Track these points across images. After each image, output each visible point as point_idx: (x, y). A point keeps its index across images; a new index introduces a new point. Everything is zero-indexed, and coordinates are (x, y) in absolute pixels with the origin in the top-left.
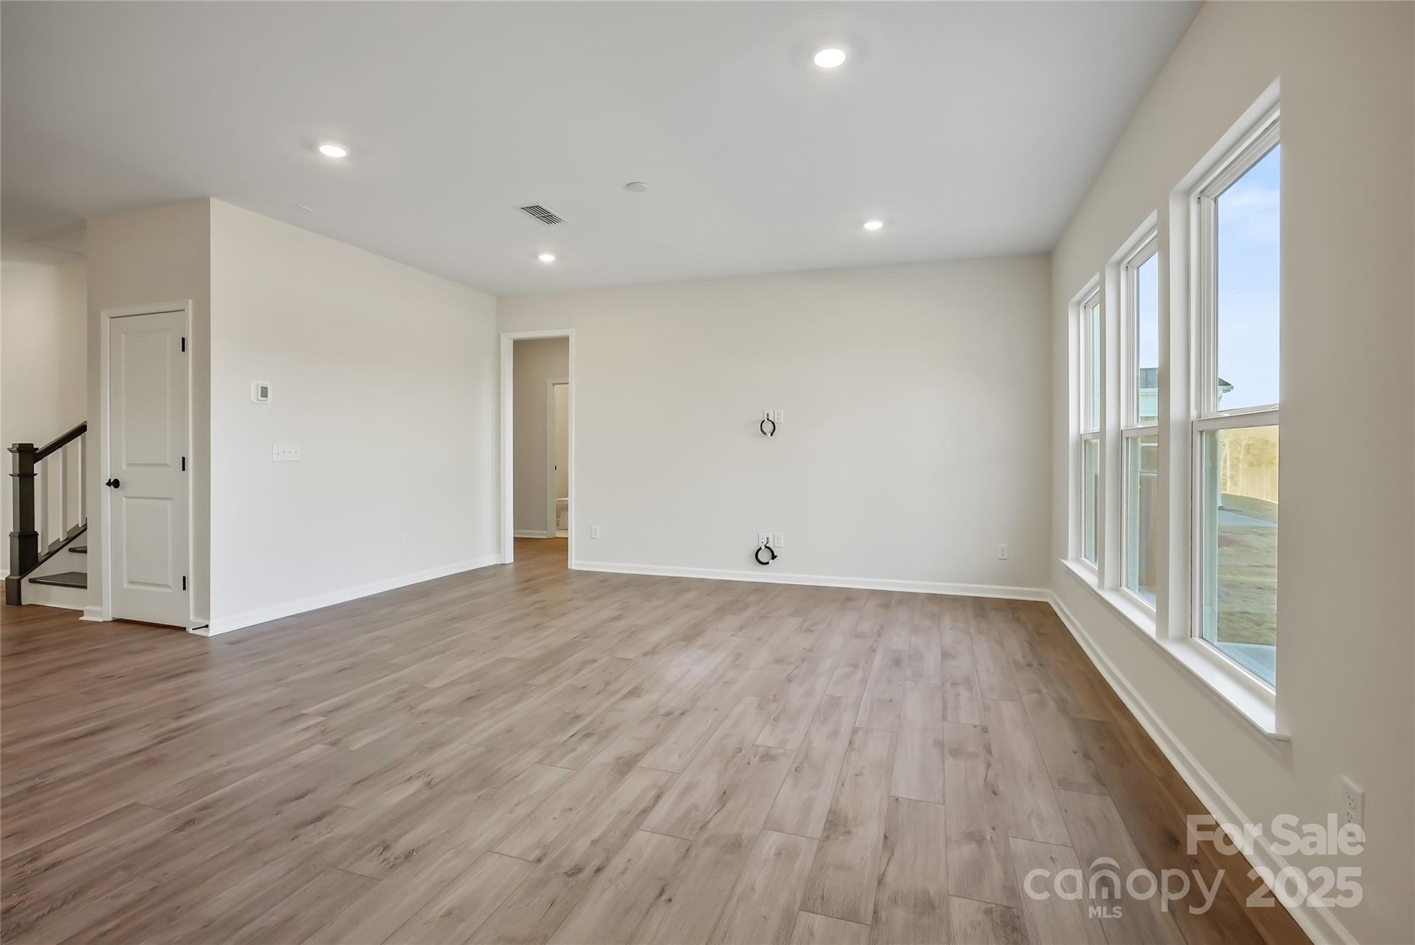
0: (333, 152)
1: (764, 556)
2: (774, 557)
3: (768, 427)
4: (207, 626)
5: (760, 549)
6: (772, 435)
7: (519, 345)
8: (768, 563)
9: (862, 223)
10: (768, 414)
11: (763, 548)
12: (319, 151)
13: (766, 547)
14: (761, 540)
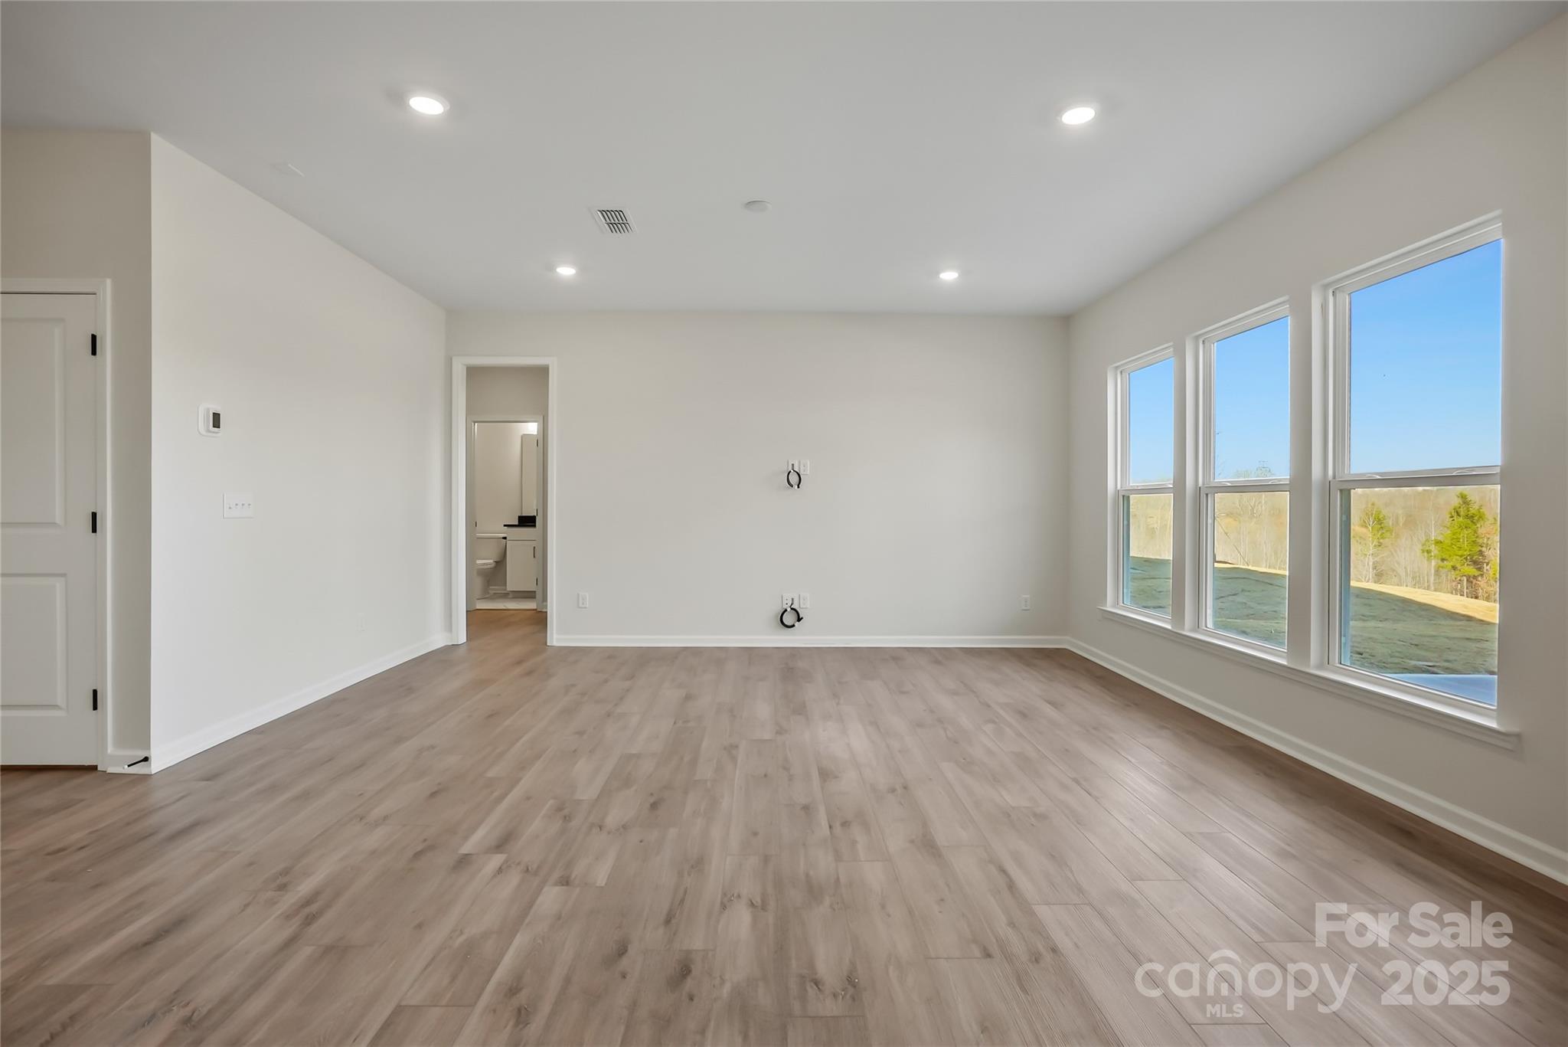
0: (427, 106)
1: (789, 619)
2: (799, 619)
3: (794, 479)
4: (146, 759)
5: (786, 610)
6: (798, 487)
7: (472, 372)
8: (793, 626)
9: (938, 273)
10: (793, 465)
11: (789, 609)
12: (409, 106)
13: (792, 609)
14: (785, 602)
